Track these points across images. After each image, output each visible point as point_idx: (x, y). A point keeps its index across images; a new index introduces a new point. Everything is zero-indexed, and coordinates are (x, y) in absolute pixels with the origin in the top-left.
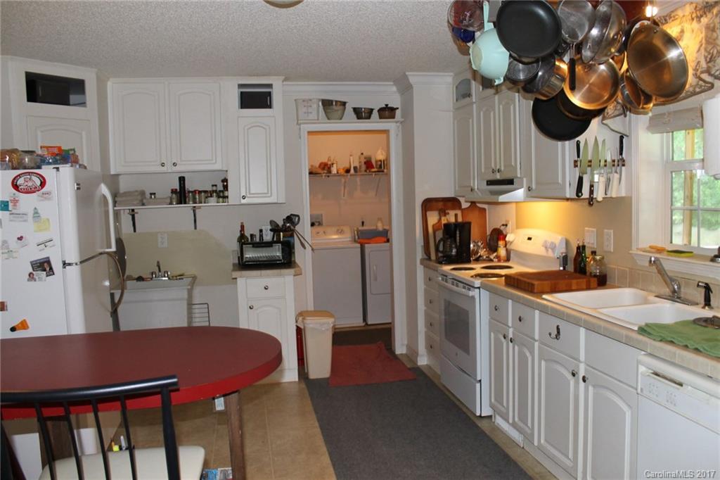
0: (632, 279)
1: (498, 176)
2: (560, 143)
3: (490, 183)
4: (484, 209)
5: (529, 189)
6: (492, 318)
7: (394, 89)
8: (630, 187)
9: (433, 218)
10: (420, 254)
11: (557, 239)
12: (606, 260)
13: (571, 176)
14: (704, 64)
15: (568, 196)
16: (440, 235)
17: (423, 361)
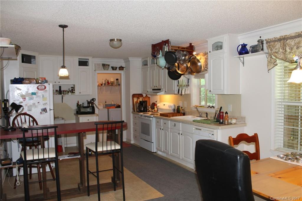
0: (191, 113)
1: (156, 88)
2: (174, 81)
3: (153, 90)
4: (149, 97)
5: (165, 91)
6: (156, 125)
7: (123, 61)
8: (190, 91)
9: (135, 100)
10: (131, 110)
11: (172, 105)
12: (185, 109)
13: (176, 89)
14: (205, 66)
15: (176, 93)
16: (138, 105)
17: (132, 142)
